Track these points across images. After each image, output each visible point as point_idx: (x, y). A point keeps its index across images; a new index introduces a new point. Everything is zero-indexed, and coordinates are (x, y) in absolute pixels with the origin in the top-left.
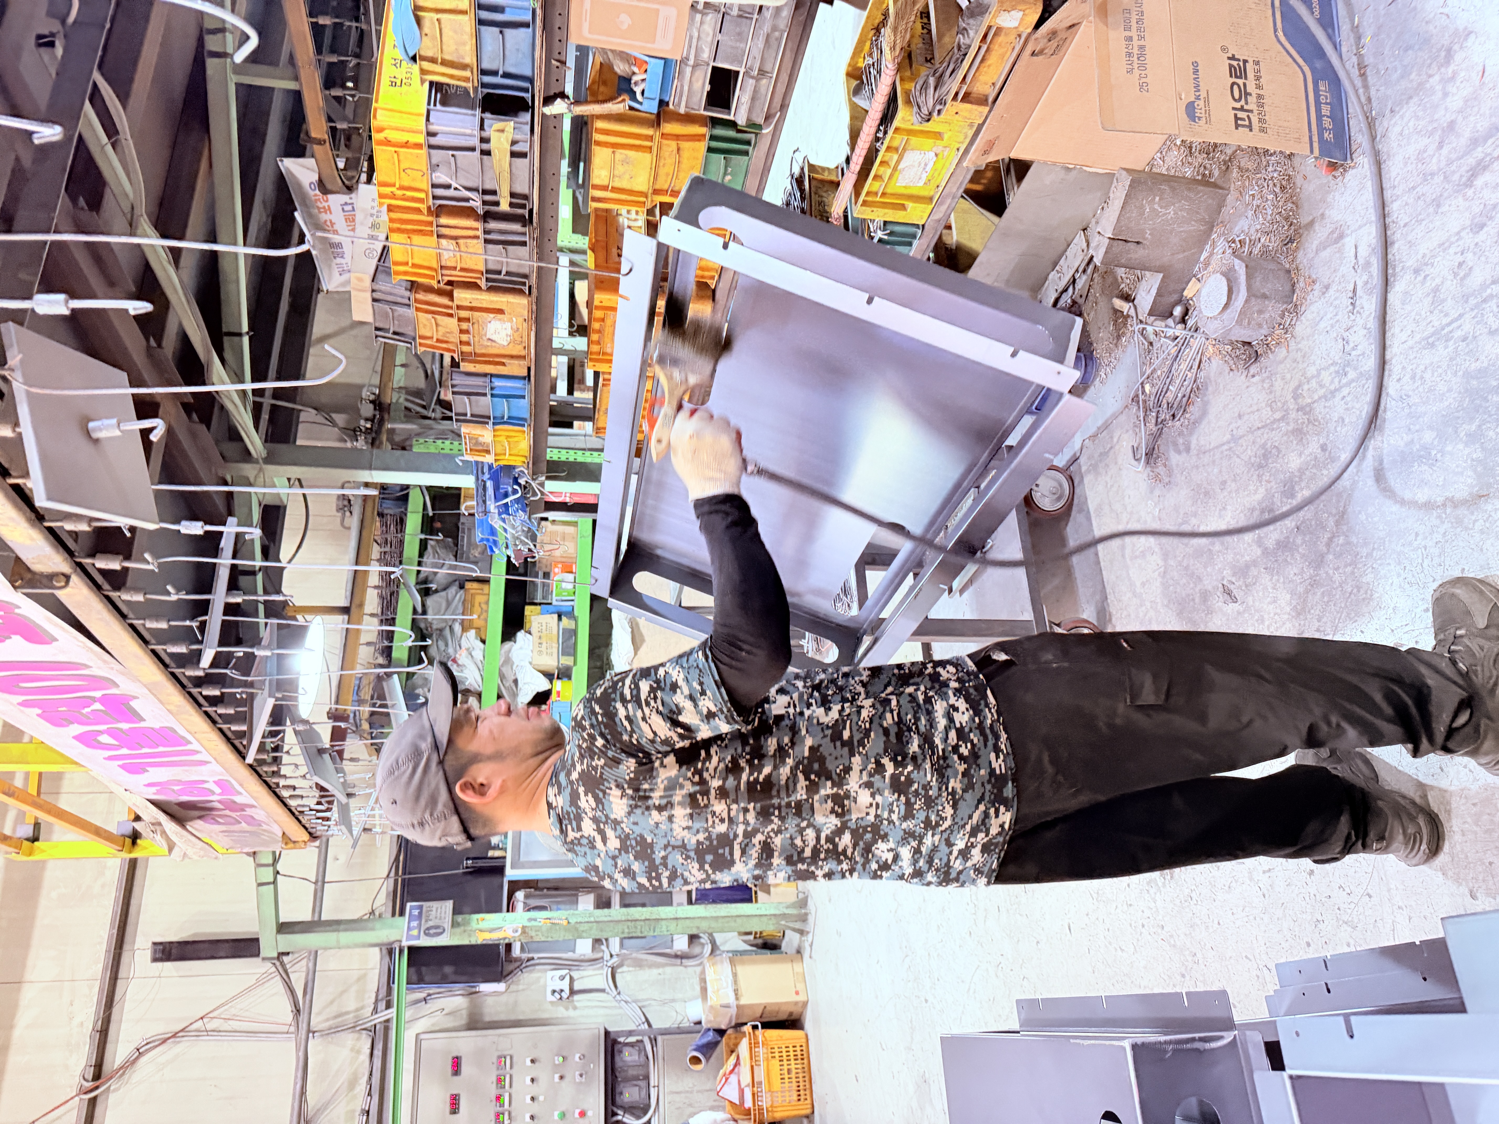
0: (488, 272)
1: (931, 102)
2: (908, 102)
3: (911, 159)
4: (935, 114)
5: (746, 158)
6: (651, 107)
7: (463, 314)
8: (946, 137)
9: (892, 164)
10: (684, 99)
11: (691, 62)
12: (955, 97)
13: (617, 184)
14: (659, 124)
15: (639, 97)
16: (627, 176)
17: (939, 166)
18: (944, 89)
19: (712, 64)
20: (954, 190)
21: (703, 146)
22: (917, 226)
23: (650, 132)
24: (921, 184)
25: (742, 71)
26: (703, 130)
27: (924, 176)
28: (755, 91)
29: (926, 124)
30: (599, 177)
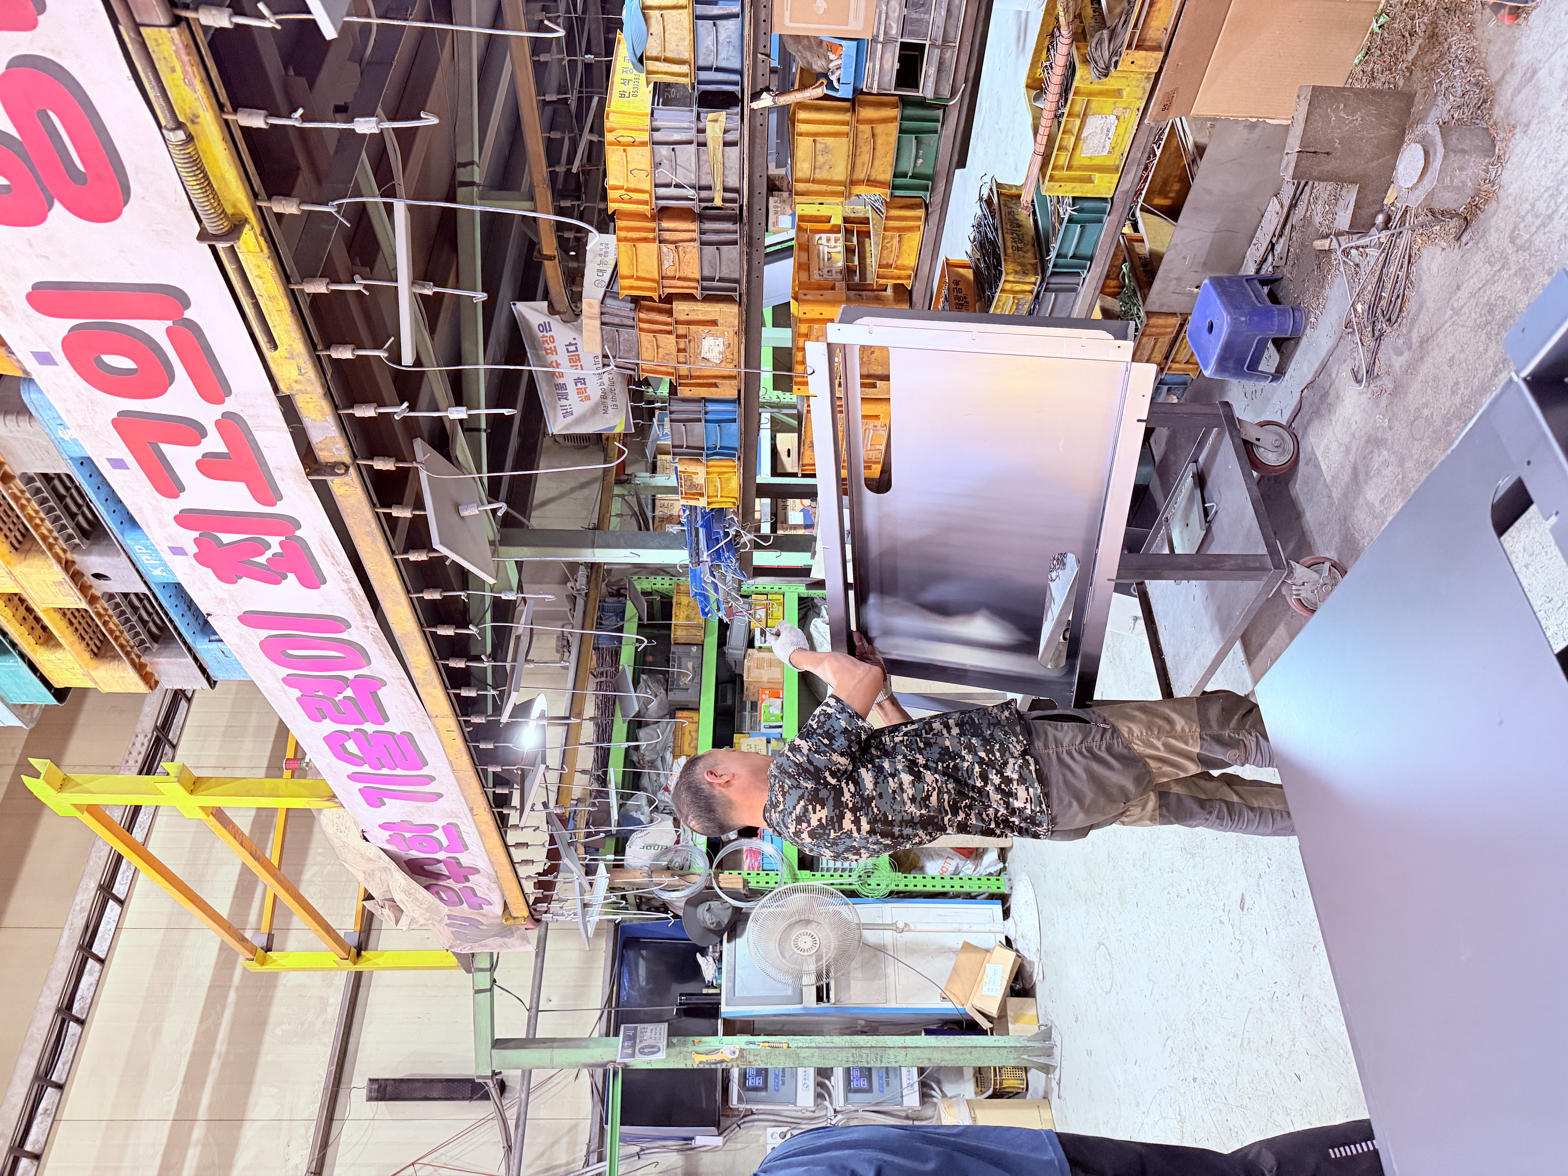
0: (703, 279)
1: (1106, 55)
2: (1085, 61)
3: (1094, 124)
4: (1112, 68)
5: (936, 136)
6: (846, 92)
7: (682, 329)
8: (1125, 93)
9: (1075, 131)
10: (876, 78)
11: (881, 39)
12: (1129, 46)
13: (819, 176)
14: (854, 110)
15: (836, 84)
16: (827, 167)
17: (1121, 130)
18: (1118, 41)
19: (900, 40)
20: (1139, 155)
21: (894, 128)
22: (1105, 200)
23: (847, 117)
24: (1105, 153)
25: (928, 43)
26: (895, 112)
27: (1108, 142)
28: (941, 63)
29: (1104, 80)
30: (802, 169)
